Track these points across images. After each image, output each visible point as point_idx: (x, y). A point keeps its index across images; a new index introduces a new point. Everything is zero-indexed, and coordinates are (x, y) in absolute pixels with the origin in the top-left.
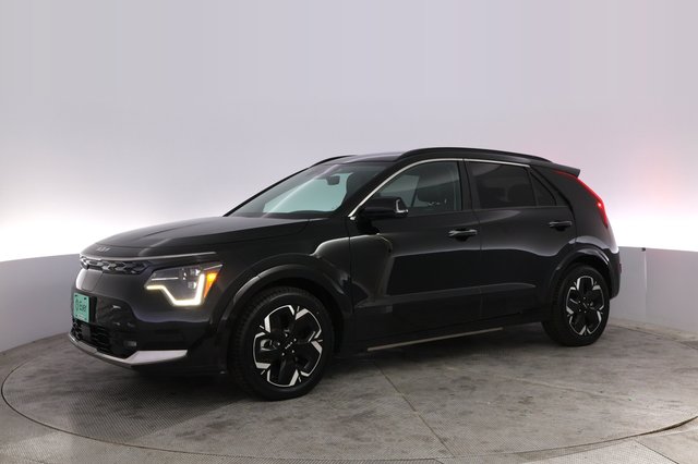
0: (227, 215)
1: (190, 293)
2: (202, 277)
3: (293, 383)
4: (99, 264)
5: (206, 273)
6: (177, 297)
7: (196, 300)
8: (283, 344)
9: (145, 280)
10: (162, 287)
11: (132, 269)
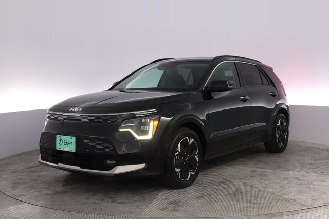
0: (110, 90)
1: (145, 132)
2: (152, 123)
3: (188, 179)
4: (78, 118)
5: (154, 120)
6: (139, 135)
7: (149, 137)
8: (185, 158)
9: (119, 126)
10: (130, 130)
11: (108, 120)
